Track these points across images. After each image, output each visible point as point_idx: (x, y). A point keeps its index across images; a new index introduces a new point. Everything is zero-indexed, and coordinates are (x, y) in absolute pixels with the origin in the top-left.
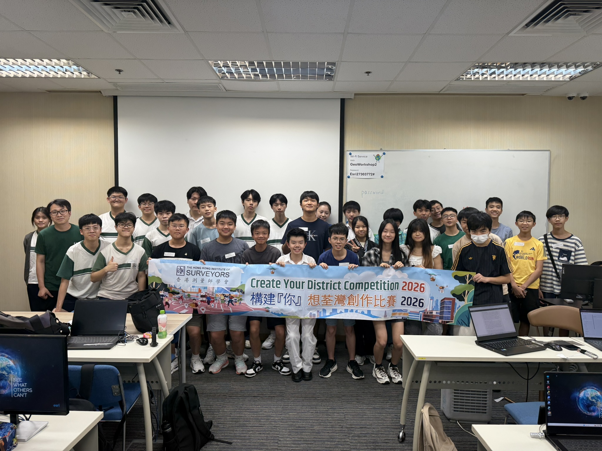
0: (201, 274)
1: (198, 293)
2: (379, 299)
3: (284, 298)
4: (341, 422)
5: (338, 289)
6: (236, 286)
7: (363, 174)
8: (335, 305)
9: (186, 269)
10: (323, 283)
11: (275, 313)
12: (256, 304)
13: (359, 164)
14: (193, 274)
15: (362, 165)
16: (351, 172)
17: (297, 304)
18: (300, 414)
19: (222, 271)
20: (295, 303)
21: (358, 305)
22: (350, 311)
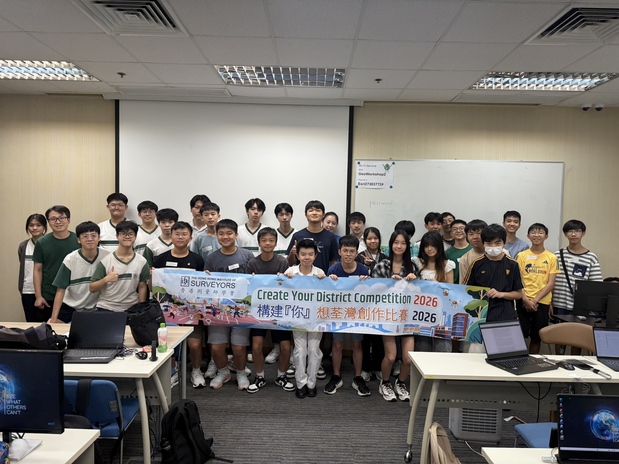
0: (206, 285)
1: (203, 304)
2: (391, 313)
3: (292, 310)
4: (346, 441)
5: (348, 301)
6: (242, 297)
7: (371, 184)
8: (345, 318)
9: (191, 280)
10: (333, 295)
11: (282, 326)
12: (263, 316)
13: (367, 174)
14: (198, 285)
15: (371, 174)
16: (359, 181)
17: (305, 317)
18: (304, 432)
19: (228, 282)
20: (303, 315)
21: (369, 319)
22: (361, 325)
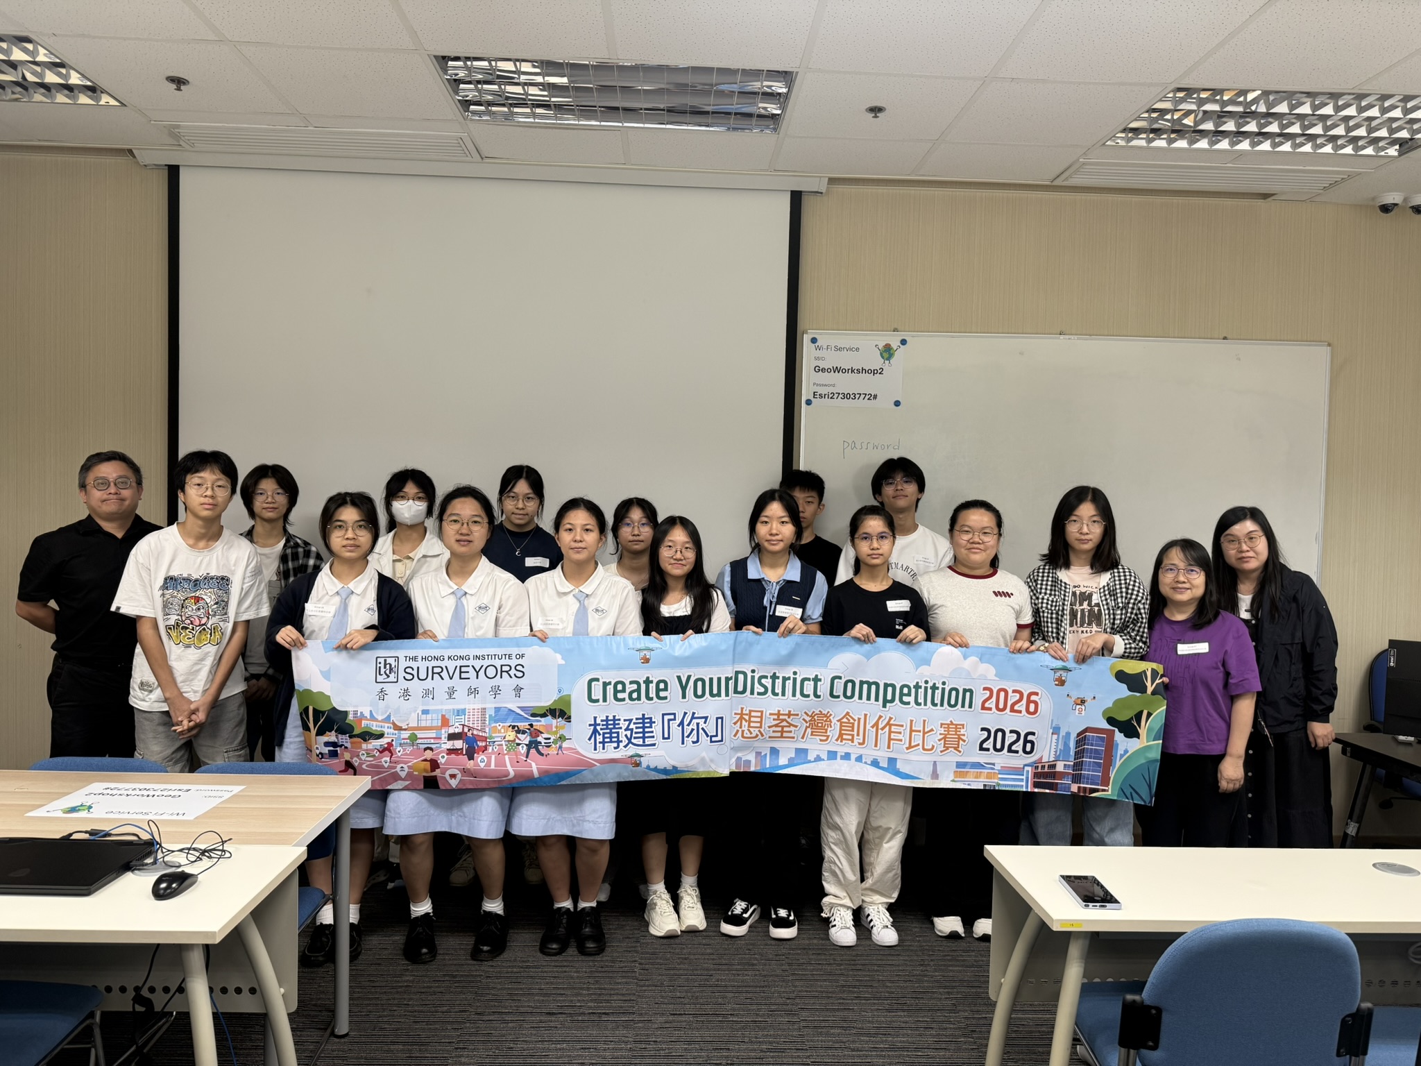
0: (444, 674)
1: (438, 729)
2: (920, 731)
3: (679, 726)
6: (547, 701)
8: (803, 738)
10: (774, 677)
11: (655, 769)
12: (604, 749)
14: (423, 676)
17: (713, 739)
19: (504, 662)
20: (707, 736)
21: (863, 743)
22: (843, 758)
